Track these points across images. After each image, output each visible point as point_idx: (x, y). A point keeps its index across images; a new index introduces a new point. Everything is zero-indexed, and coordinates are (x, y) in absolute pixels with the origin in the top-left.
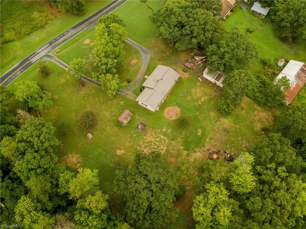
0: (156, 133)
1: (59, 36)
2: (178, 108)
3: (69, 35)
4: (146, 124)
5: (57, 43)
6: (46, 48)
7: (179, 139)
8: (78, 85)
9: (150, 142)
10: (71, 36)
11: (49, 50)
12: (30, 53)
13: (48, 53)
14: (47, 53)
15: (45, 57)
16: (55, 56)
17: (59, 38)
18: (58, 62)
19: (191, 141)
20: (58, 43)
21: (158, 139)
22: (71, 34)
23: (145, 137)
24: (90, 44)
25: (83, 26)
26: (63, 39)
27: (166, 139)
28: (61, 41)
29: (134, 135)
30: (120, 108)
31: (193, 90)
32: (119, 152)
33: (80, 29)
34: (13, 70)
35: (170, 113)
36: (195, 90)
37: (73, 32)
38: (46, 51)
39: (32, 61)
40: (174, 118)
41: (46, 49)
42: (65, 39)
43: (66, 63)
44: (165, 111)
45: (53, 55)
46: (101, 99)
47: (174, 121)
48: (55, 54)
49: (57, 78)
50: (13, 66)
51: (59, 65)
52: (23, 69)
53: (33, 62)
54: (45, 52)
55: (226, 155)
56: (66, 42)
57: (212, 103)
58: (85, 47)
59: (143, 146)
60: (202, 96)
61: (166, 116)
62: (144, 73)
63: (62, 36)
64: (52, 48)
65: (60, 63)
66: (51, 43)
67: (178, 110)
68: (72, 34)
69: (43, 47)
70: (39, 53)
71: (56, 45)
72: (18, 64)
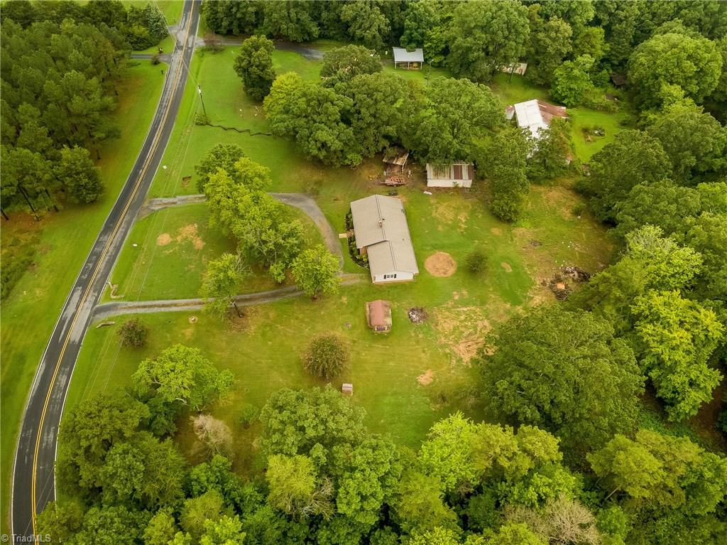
0: (448, 309)
1: (88, 262)
2: (442, 253)
3: (109, 248)
4: (420, 307)
5: (98, 277)
6: (81, 298)
7: (491, 295)
8: (230, 321)
9: (454, 329)
10: (118, 249)
11: (91, 298)
12: (51, 328)
13: (95, 302)
14: (93, 307)
15: (97, 316)
16: (118, 302)
17: (91, 265)
18: (139, 307)
19: (510, 286)
20: (100, 275)
21: (462, 318)
22: (113, 245)
23: (440, 328)
24: (176, 241)
25: (124, 217)
26: (105, 263)
27: (473, 308)
28: (103, 268)
29: (421, 336)
30: (352, 309)
31: (434, 214)
32: (425, 379)
34: (41, 383)
35: (437, 267)
36: (436, 212)
37: (111, 241)
38: (87, 303)
39: (72, 340)
40: (452, 271)
41: (84, 299)
42: (109, 260)
43: (158, 299)
44: (427, 269)
45: (111, 303)
46: (301, 316)
47: (456, 274)
48: (112, 297)
49: (168, 335)
50: (32, 375)
51: (148, 312)
52: (66, 367)
53: (77, 340)
54: (86, 306)
55: (571, 275)
56: (115, 264)
57: (480, 217)
58: (171, 251)
59: (450, 343)
60: (457, 215)
61: (437, 275)
62: (331, 232)
63: (95, 257)
64: (94, 292)
65: (144, 307)
66: (83, 284)
67: (443, 255)
68: (114, 242)
69: (70, 300)
70: (74, 315)
71: (98, 282)
72: (44, 365)
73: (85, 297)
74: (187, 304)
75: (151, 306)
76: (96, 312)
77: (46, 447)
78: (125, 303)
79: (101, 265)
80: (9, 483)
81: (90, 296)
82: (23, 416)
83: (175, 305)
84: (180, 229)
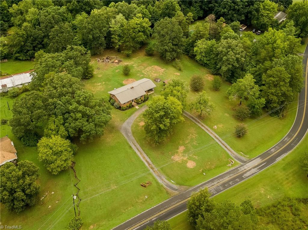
0: (149, 76)
1: (230, 186)
4: (154, 81)
5: (232, 175)
6: (246, 172)
10: (212, 181)
11: (242, 169)
13: (242, 166)
14: (244, 165)
15: (245, 160)
16: (233, 158)
17: (231, 183)
18: (228, 149)
22: (213, 184)
24: (188, 158)
26: (224, 179)
27: (143, 72)
32: (178, 74)
34: (281, 155)
35: (132, 82)
38: (246, 168)
39: (261, 160)
40: (131, 79)
41: (246, 170)
42: (221, 179)
43: (219, 144)
45: (236, 160)
48: (234, 162)
50: (283, 160)
51: (226, 144)
52: (269, 153)
53: (259, 158)
56: (220, 175)
58: (194, 156)
63: (226, 185)
64: (239, 170)
65: (226, 147)
66: (241, 177)
68: (211, 185)
69: (251, 175)
70: (254, 168)
71: (234, 173)
72: (277, 159)
73: (244, 171)
74: (212, 133)
75: (224, 145)
76: (245, 162)
77: (289, 138)
78: (230, 155)
79: (227, 179)
80: (305, 138)
81: (242, 170)
82: (292, 150)
83: (215, 137)
84: (180, 162)
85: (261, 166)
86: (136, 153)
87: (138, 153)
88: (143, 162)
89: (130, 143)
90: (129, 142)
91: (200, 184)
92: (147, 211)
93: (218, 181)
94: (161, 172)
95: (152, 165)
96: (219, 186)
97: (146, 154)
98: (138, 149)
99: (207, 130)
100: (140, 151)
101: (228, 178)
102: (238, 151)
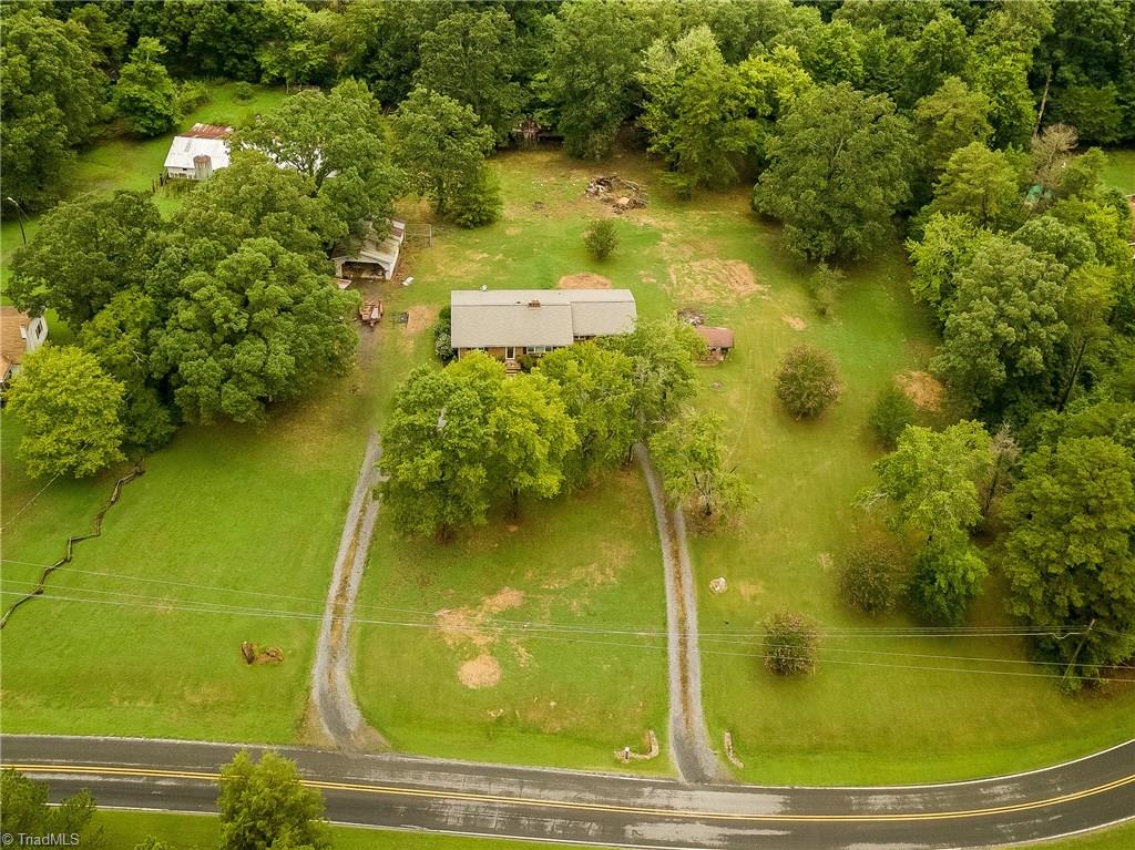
0: (675, 290)
1: (540, 832)
2: (561, 283)
4: (674, 313)
5: (593, 797)
6: (661, 819)
7: (645, 253)
9: (711, 290)
10: (492, 774)
11: (661, 798)
13: (672, 785)
14: (684, 788)
15: (710, 773)
16: (670, 737)
17: (550, 824)
18: (685, 691)
20: (588, 796)
21: (689, 281)
22: (483, 787)
23: (710, 301)
24: (490, 646)
25: (374, 785)
26: (545, 793)
27: (670, 270)
28: (562, 793)
29: (727, 319)
32: (799, 323)
33: (408, 780)
37: (457, 796)
38: (674, 802)
39: (780, 808)
40: (599, 278)
41: (665, 812)
42: (533, 786)
43: (665, 654)
45: (672, 752)
47: (606, 276)
48: (654, 753)
51: (698, 671)
53: (781, 798)
54: (681, 803)
56: (547, 770)
57: (477, 241)
58: (522, 650)
59: (734, 296)
60: (472, 260)
63: (524, 821)
64: (639, 795)
65: (684, 680)
66: (613, 827)
67: (566, 281)
68: (472, 786)
70: (709, 822)
71: (608, 795)
73: (658, 812)
74: (681, 600)
75: (684, 666)
76: (698, 778)
77: (1021, 792)
78: (671, 720)
79: (554, 799)
80: (1105, 834)
81: (653, 802)
83: (682, 621)
84: (450, 642)
85: (749, 832)
86: (340, 535)
87: (346, 541)
88: (330, 575)
89: (356, 493)
90: (357, 488)
91: (438, 760)
92: (174, 744)
93: (511, 789)
94: (355, 641)
95: (350, 601)
96: (494, 809)
97: (369, 555)
98: (359, 526)
99: (680, 579)
100: (361, 534)
101: (565, 799)
102: (717, 720)
